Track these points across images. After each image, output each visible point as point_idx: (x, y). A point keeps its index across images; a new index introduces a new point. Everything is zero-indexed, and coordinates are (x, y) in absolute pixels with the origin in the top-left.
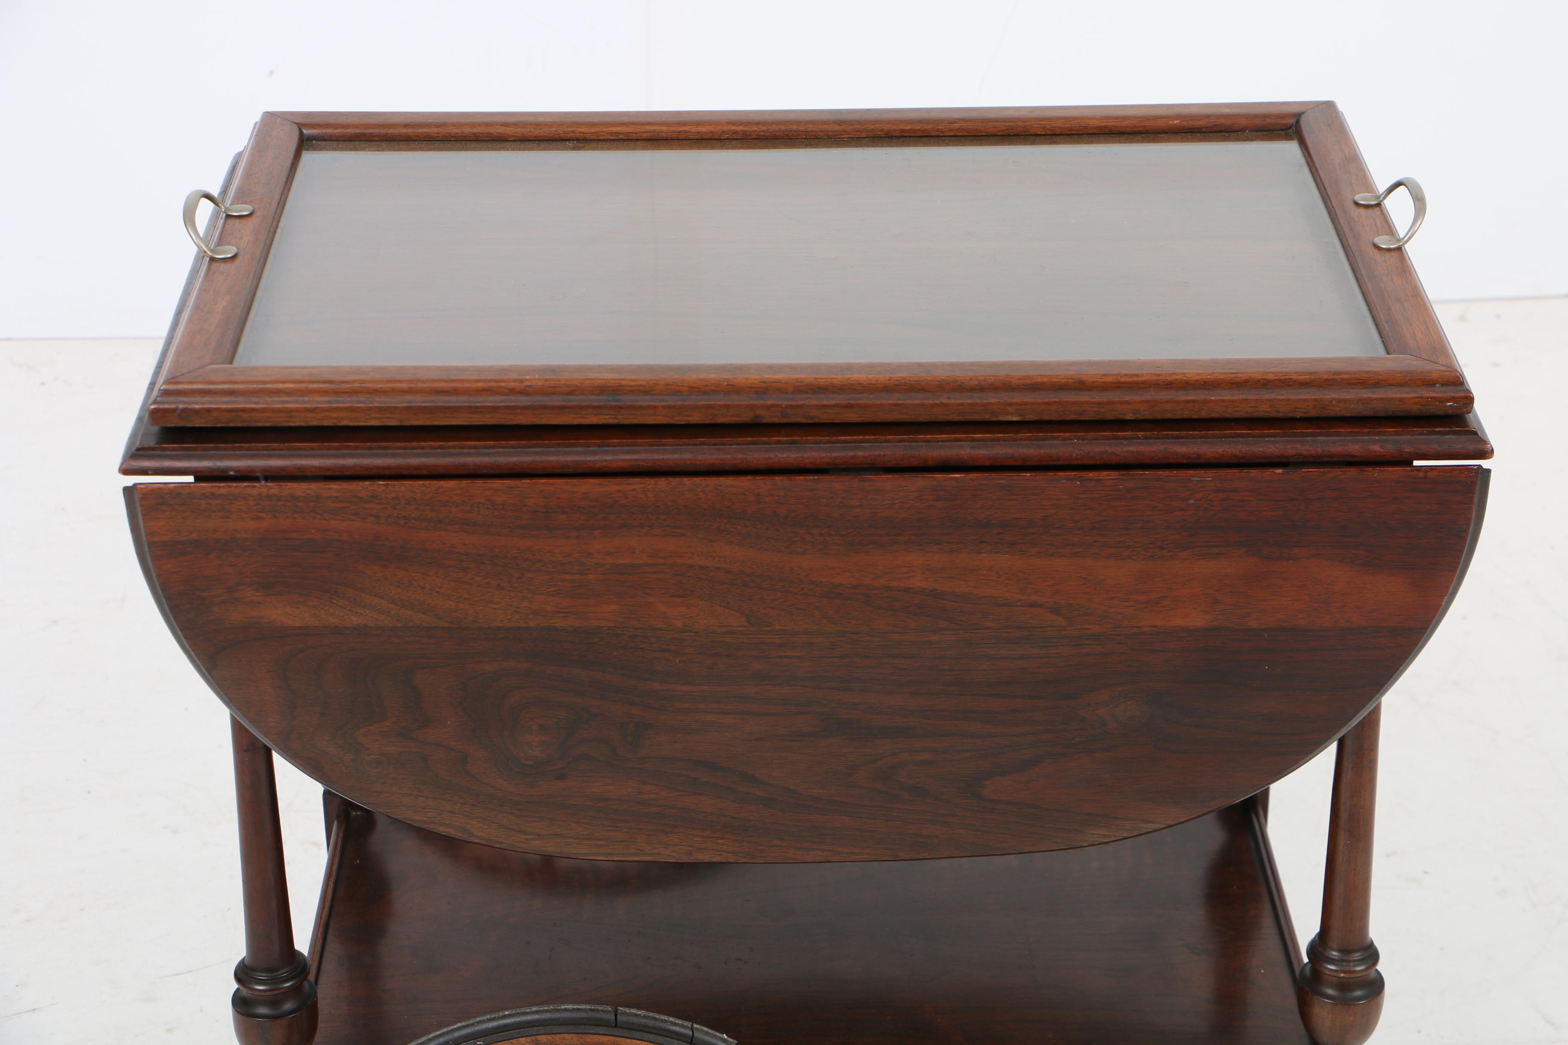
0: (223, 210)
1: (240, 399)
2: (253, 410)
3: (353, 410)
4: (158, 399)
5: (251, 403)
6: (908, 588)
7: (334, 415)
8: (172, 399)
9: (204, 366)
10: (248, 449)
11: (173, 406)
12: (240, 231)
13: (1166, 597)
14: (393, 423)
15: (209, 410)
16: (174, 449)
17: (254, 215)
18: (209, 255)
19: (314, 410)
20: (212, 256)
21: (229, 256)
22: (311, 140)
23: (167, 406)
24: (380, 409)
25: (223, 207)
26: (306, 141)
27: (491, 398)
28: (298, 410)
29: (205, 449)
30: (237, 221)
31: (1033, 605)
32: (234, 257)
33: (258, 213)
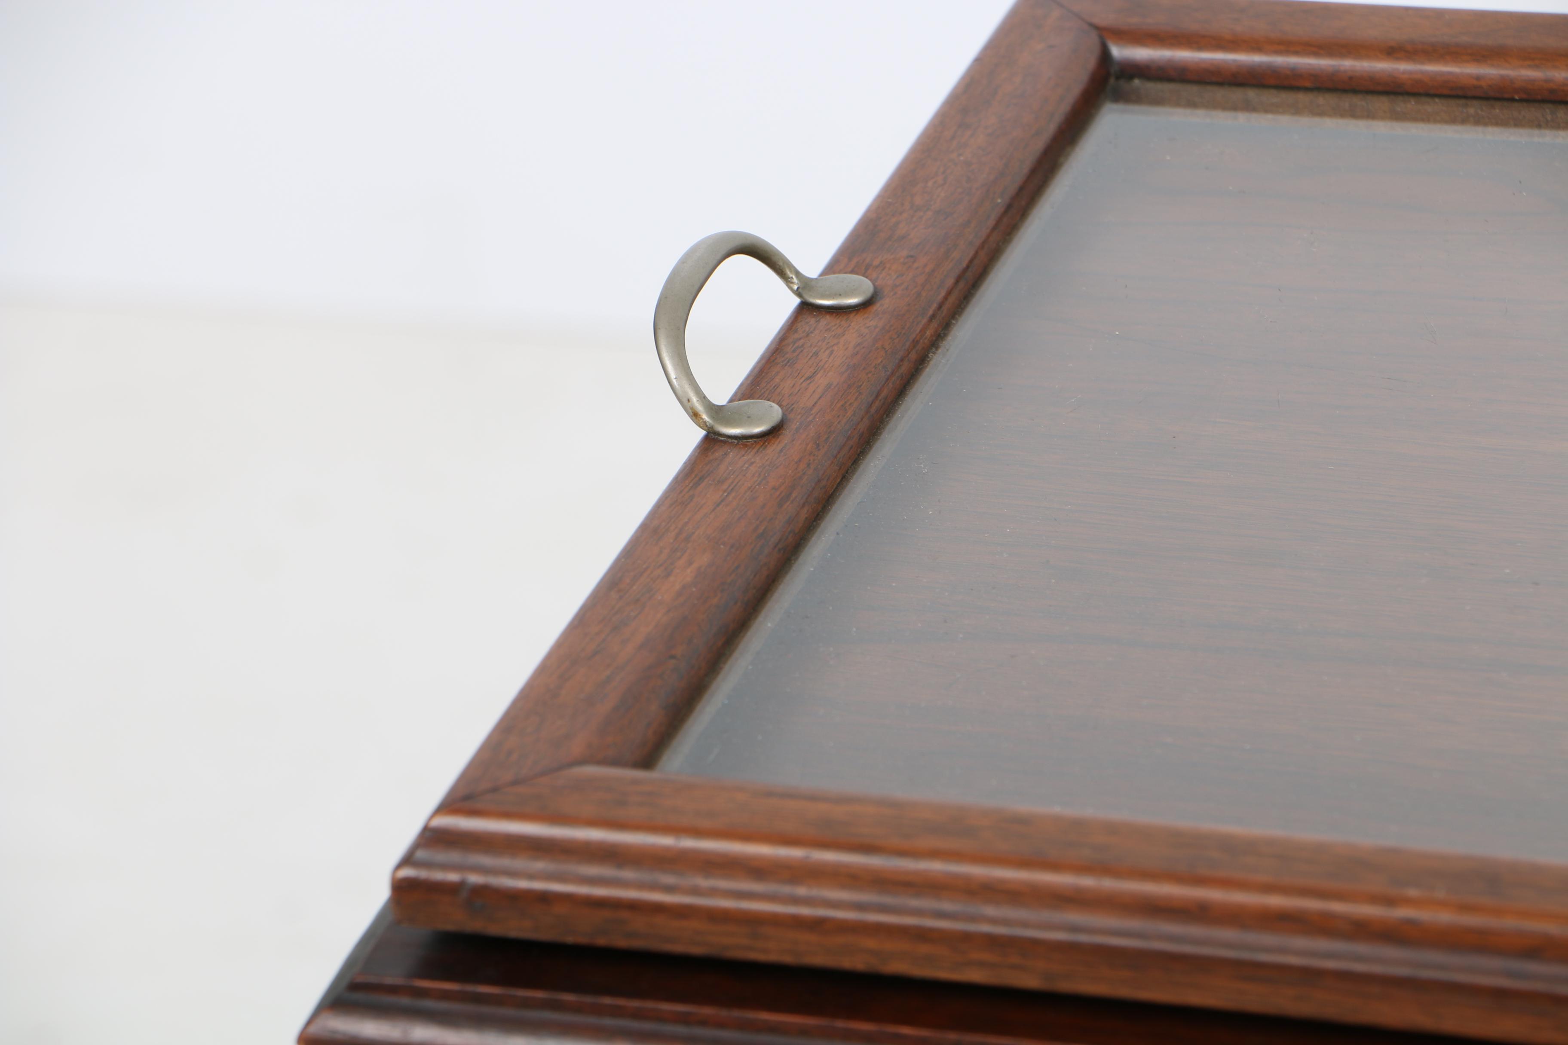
0: (795, 287)
1: (628, 874)
2: (658, 908)
3: (921, 935)
4: (420, 854)
5: (654, 887)
7: (871, 943)
8: (454, 856)
9: (560, 768)
10: (637, 1015)
11: (453, 877)
12: (816, 354)
14: (1030, 981)
15: (544, 898)
16: (445, 996)
17: (877, 307)
18: (705, 422)
19: (817, 925)
20: (712, 427)
21: (757, 430)
22: (1131, 77)
23: (439, 876)
24: (993, 942)
25: (795, 280)
26: (1118, 78)
27: (1301, 942)
28: (775, 920)
29: (526, 1004)
30: (827, 320)
32: (774, 432)
33: (884, 305)
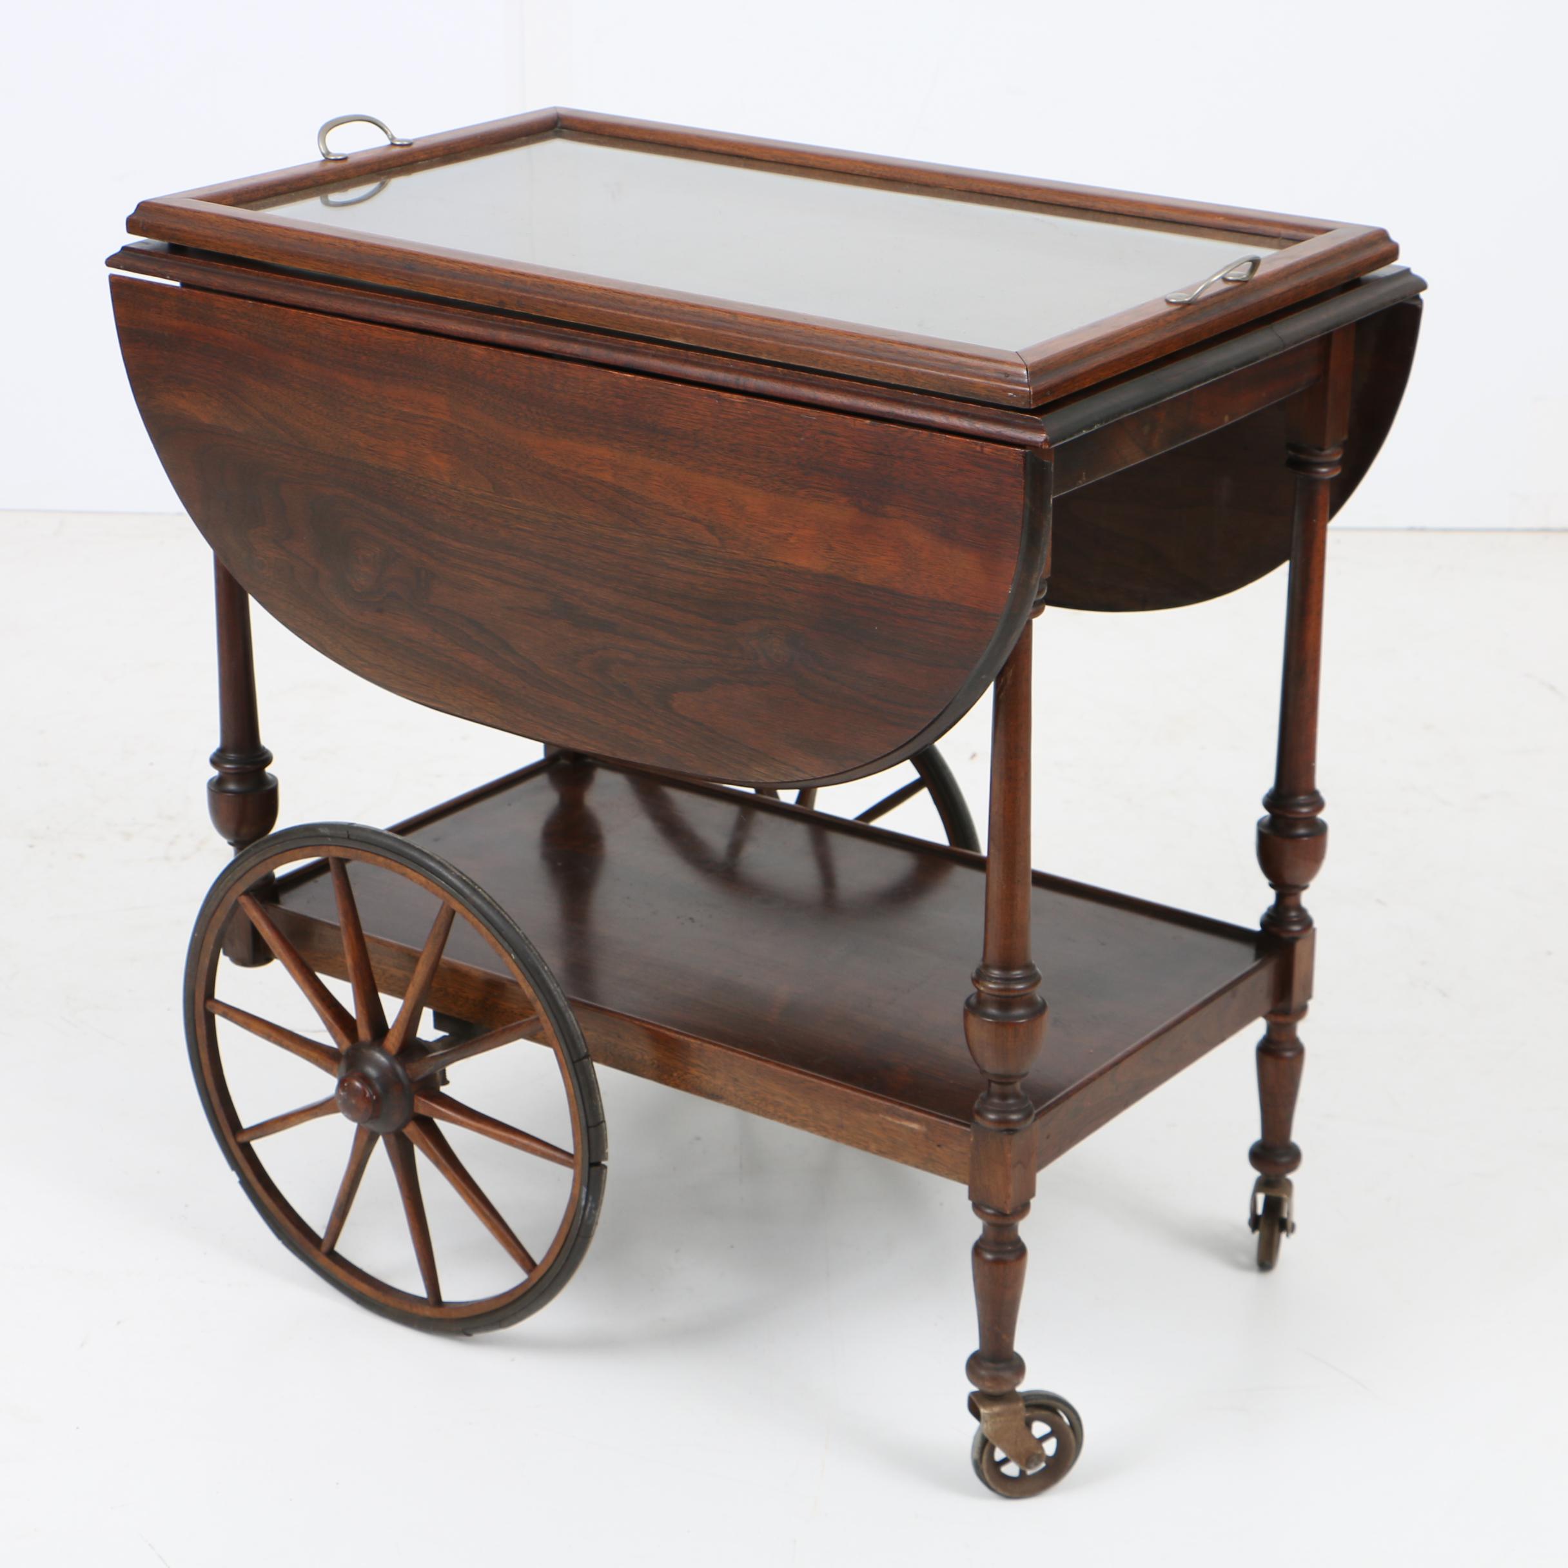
6: (603, 481)
13: (792, 534)
15: (159, 226)
31: (694, 520)
